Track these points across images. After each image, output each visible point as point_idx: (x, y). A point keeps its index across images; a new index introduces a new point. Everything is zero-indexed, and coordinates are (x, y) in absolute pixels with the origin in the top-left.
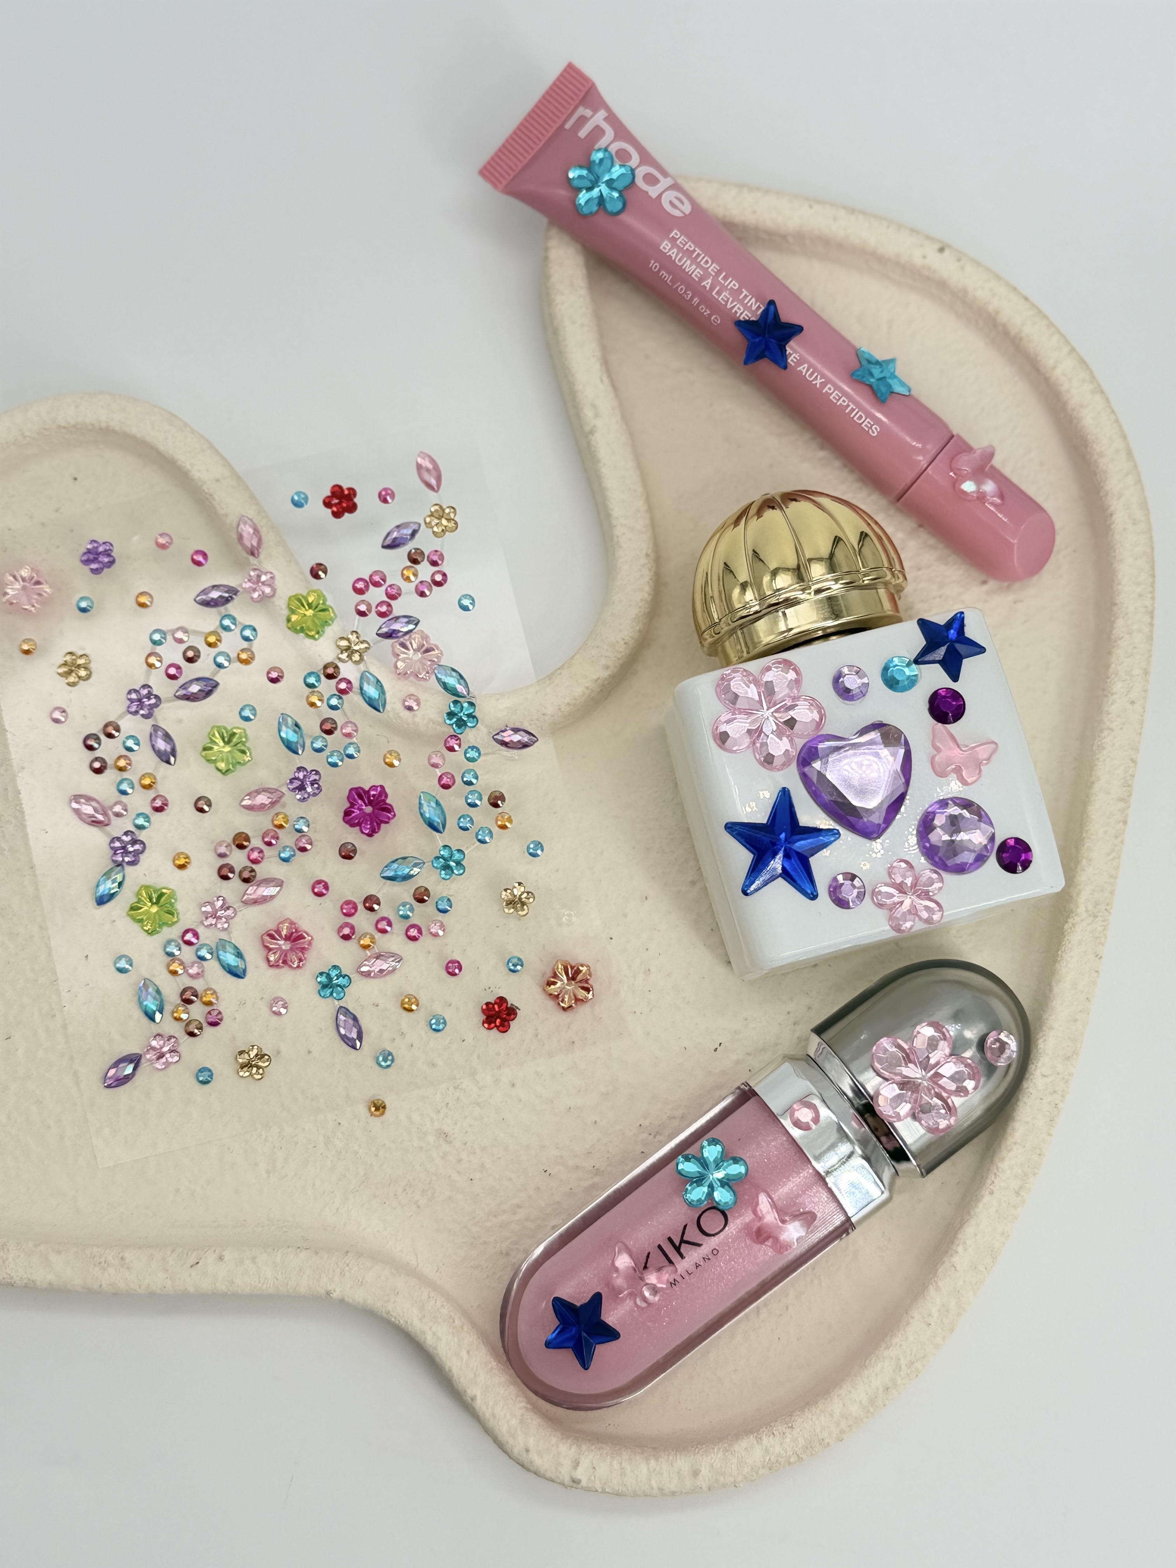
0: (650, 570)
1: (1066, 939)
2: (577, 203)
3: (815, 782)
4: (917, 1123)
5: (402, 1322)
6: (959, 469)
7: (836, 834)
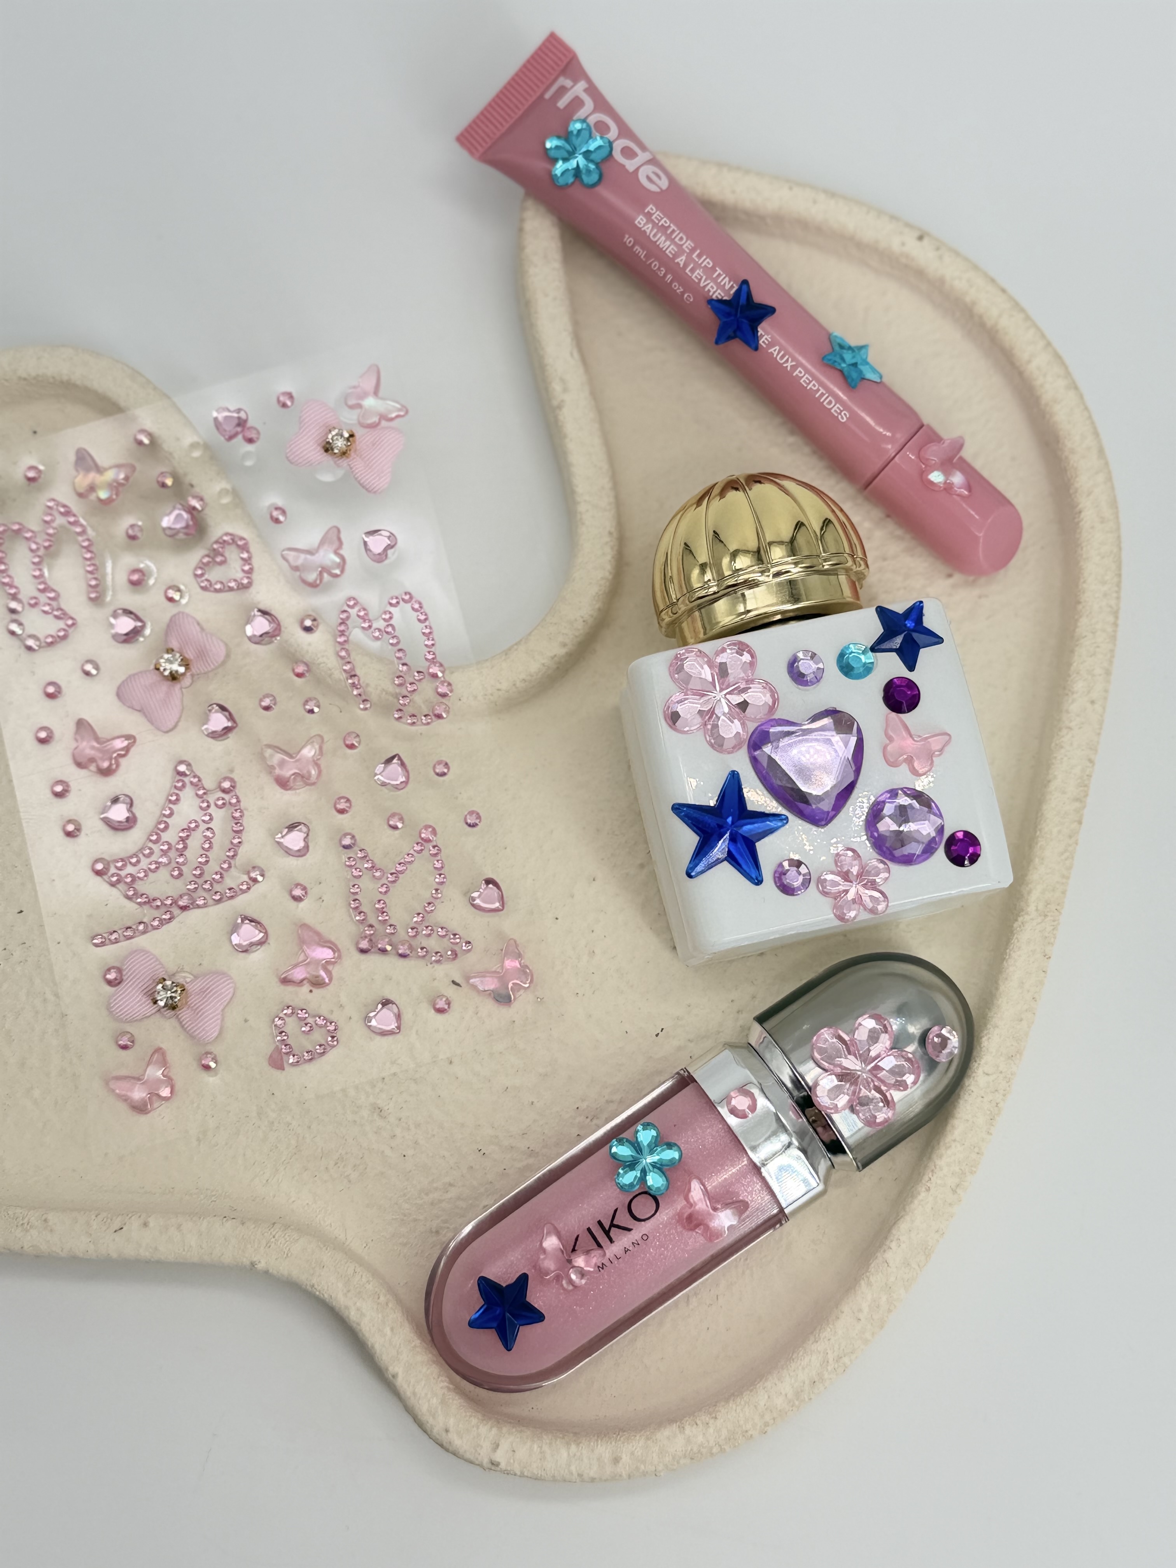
0: (612, 548)
1: (1015, 937)
2: (553, 173)
3: (766, 767)
4: (854, 1116)
5: (326, 1296)
6: (928, 459)
7: (784, 819)
